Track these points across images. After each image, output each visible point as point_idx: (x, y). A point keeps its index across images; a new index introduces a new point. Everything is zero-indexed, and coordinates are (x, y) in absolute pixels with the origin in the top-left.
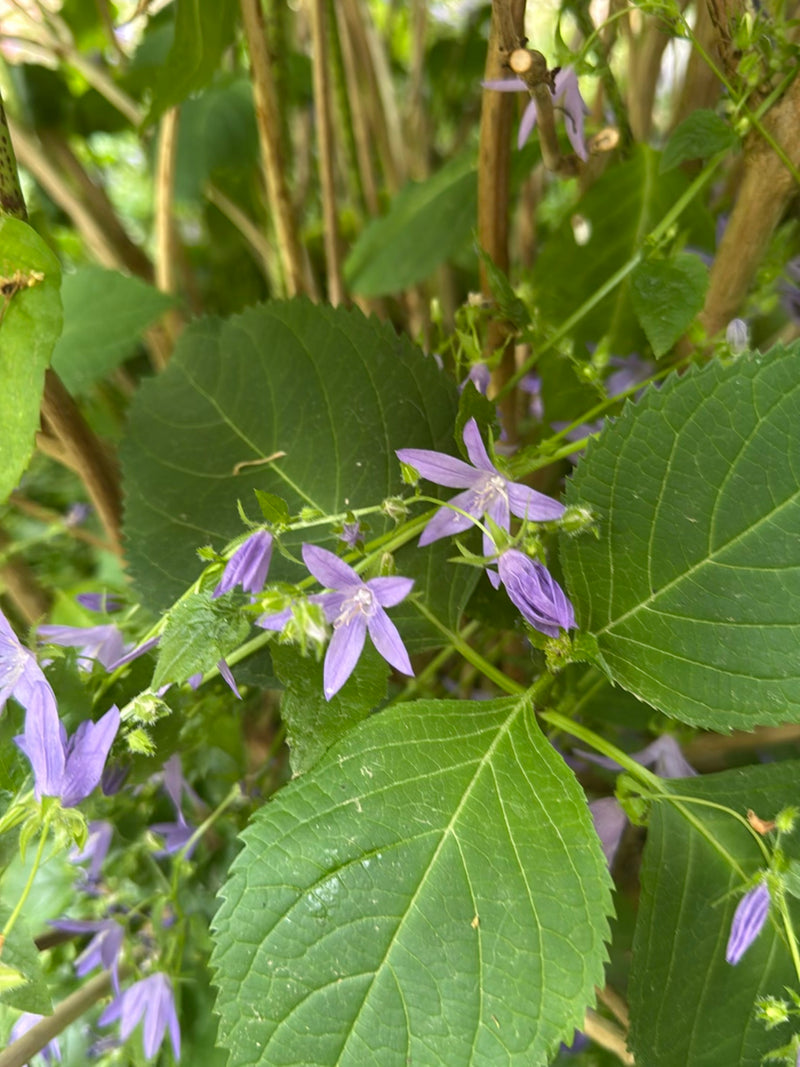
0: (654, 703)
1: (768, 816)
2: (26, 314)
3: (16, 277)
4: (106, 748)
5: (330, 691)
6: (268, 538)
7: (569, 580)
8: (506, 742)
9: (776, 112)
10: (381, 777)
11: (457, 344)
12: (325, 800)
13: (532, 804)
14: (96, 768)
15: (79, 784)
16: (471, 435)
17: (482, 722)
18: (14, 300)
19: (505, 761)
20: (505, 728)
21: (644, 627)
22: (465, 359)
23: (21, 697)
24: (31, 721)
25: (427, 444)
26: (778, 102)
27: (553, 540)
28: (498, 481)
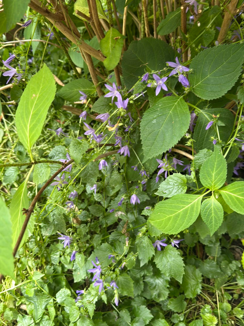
0: (200, 97)
1: (216, 115)
2: (119, 42)
3: (117, 37)
4: (127, 103)
5: (157, 95)
6: (148, 74)
7: (189, 80)
8: (179, 102)
9: (228, 5)
10: (162, 106)
11: (176, 45)
12: (154, 109)
13: (181, 108)
14: (126, 105)
15: (124, 107)
16: (177, 59)
17: (176, 99)
18: (117, 41)
19: (178, 103)
20: (179, 100)
21: (199, 86)
22: (177, 47)
23: (117, 96)
24: (118, 99)
25: (170, 61)
26: (229, 3)
27: (187, 74)
28: (181, 66)
